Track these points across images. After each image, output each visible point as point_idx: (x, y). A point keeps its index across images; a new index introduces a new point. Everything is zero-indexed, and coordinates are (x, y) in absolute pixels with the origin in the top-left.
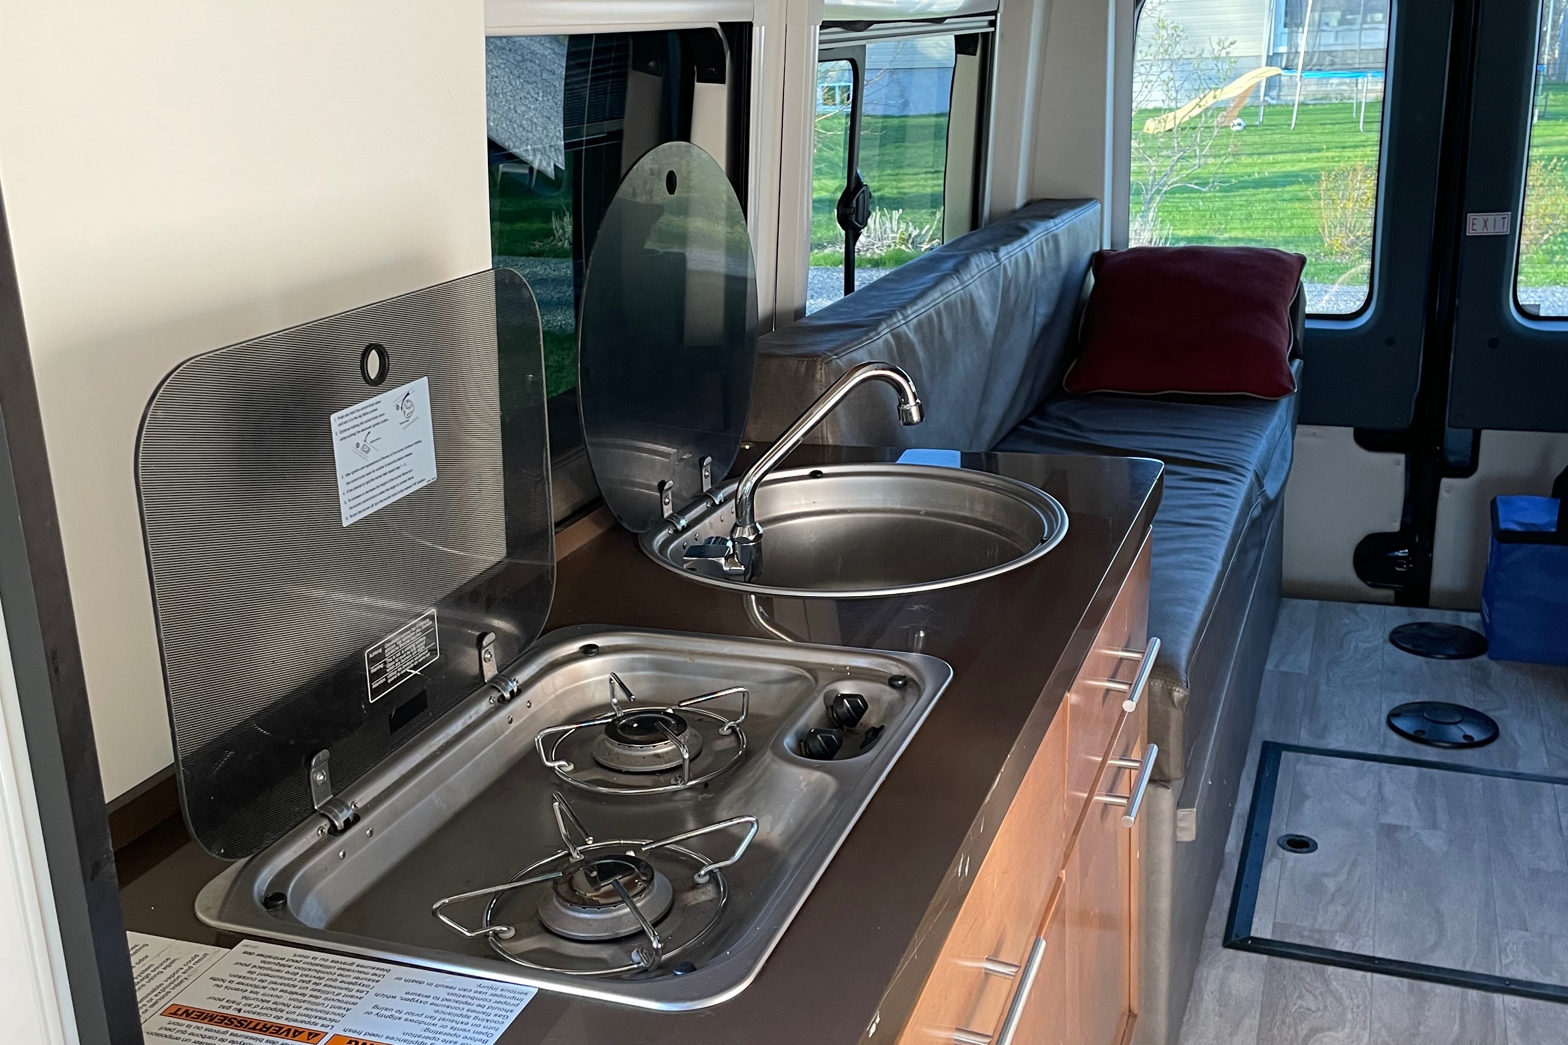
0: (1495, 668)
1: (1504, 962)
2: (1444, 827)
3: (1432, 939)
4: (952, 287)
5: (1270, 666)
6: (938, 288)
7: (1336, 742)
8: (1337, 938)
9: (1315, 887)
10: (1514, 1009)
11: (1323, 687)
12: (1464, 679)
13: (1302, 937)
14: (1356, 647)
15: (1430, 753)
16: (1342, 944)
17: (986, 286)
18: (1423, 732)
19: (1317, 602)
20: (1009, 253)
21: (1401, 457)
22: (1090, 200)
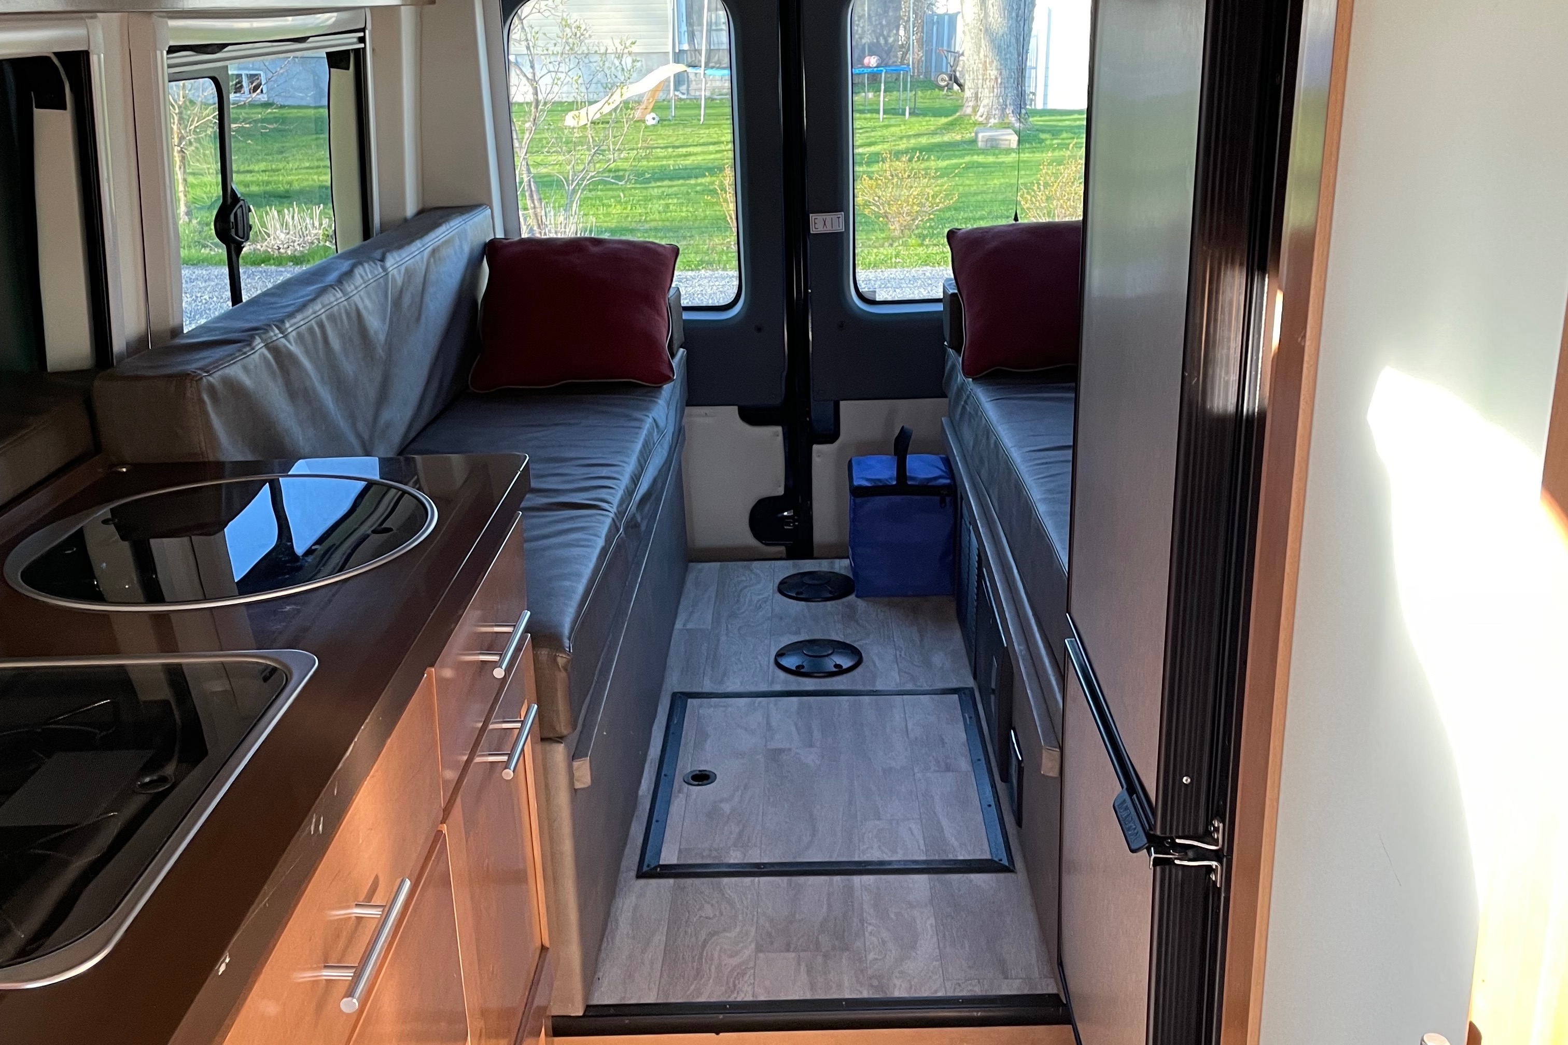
0: (861, 604)
1: (861, 848)
2: (818, 744)
3: (806, 839)
4: (335, 298)
5: (678, 625)
6: (319, 301)
7: (731, 687)
8: (731, 852)
9: (713, 814)
10: (869, 885)
11: (723, 638)
12: (836, 617)
13: (703, 857)
14: (751, 601)
15: (809, 684)
16: (735, 857)
17: (374, 296)
18: (803, 667)
19: (718, 564)
20: (397, 262)
21: (779, 429)
22: (479, 205)
